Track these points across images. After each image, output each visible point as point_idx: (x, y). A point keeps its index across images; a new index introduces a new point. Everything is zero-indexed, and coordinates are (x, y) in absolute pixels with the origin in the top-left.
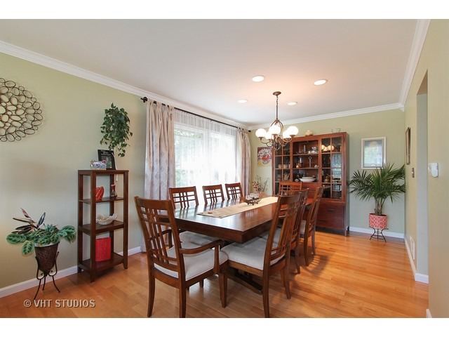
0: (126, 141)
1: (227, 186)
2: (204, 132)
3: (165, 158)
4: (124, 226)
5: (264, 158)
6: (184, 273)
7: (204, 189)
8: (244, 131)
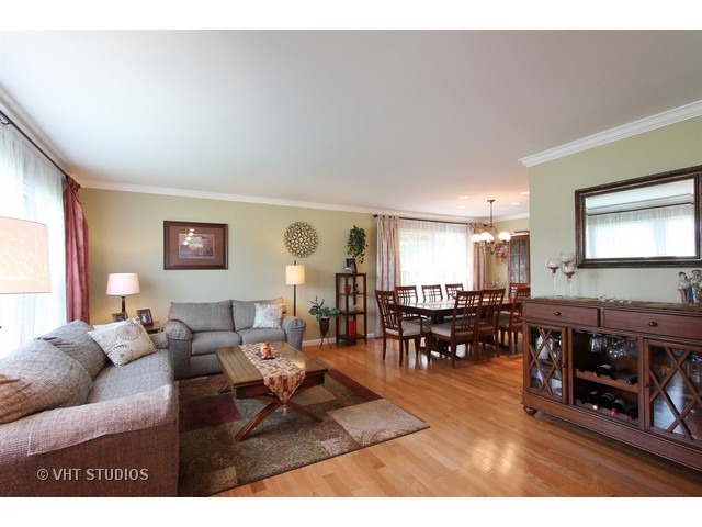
0: (364, 251)
1: (447, 286)
2: (429, 234)
3: (392, 263)
4: (364, 313)
5: (503, 256)
6: (401, 332)
7: (424, 287)
8: (478, 226)
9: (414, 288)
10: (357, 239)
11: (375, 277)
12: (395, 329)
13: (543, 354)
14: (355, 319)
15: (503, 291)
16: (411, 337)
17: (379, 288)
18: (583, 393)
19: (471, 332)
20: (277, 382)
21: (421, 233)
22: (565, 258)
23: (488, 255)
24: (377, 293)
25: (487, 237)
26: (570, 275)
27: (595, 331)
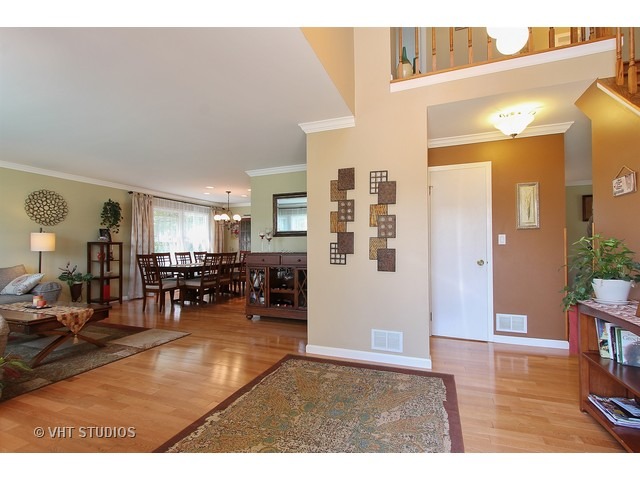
0: (119, 223)
1: (195, 253)
2: (179, 212)
3: (146, 234)
4: (120, 277)
5: (236, 232)
6: (161, 286)
7: (176, 254)
8: (218, 209)
9: (168, 254)
10: (112, 212)
11: (130, 246)
12: (156, 284)
13: (256, 284)
14: (108, 283)
15: (236, 254)
16: (167, 290)
17: (140, 253)
18: (274, 299)
19: (214, 282)
20: (69, 318)
21: (172, 211)
22: (268, 231)
23: (225, 231)
24: (138, 257)
25: (225, 217)
26: (269, 240)
27: (279, 267)
